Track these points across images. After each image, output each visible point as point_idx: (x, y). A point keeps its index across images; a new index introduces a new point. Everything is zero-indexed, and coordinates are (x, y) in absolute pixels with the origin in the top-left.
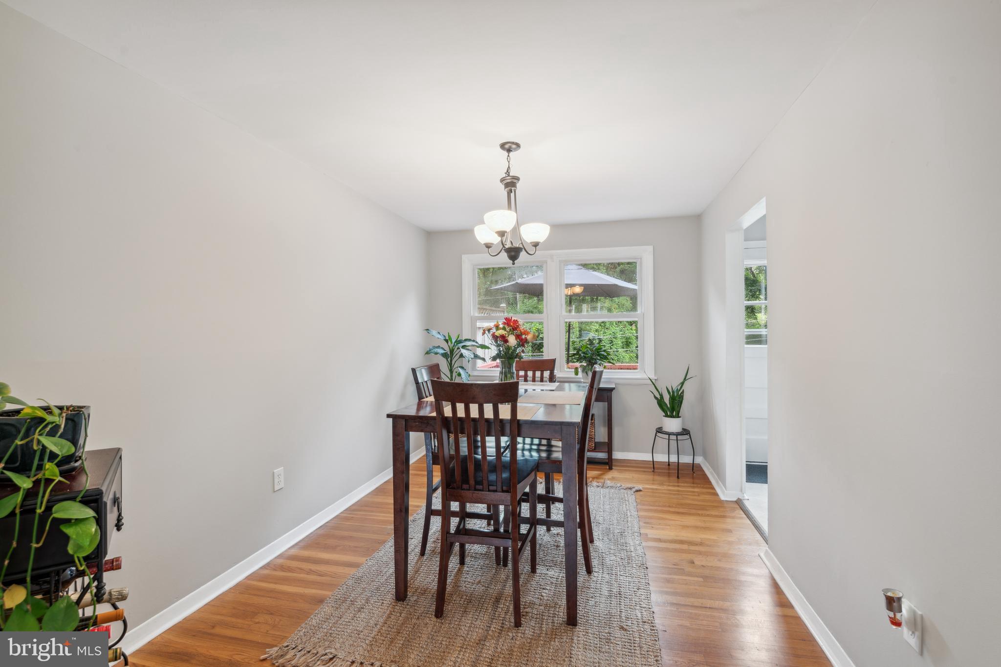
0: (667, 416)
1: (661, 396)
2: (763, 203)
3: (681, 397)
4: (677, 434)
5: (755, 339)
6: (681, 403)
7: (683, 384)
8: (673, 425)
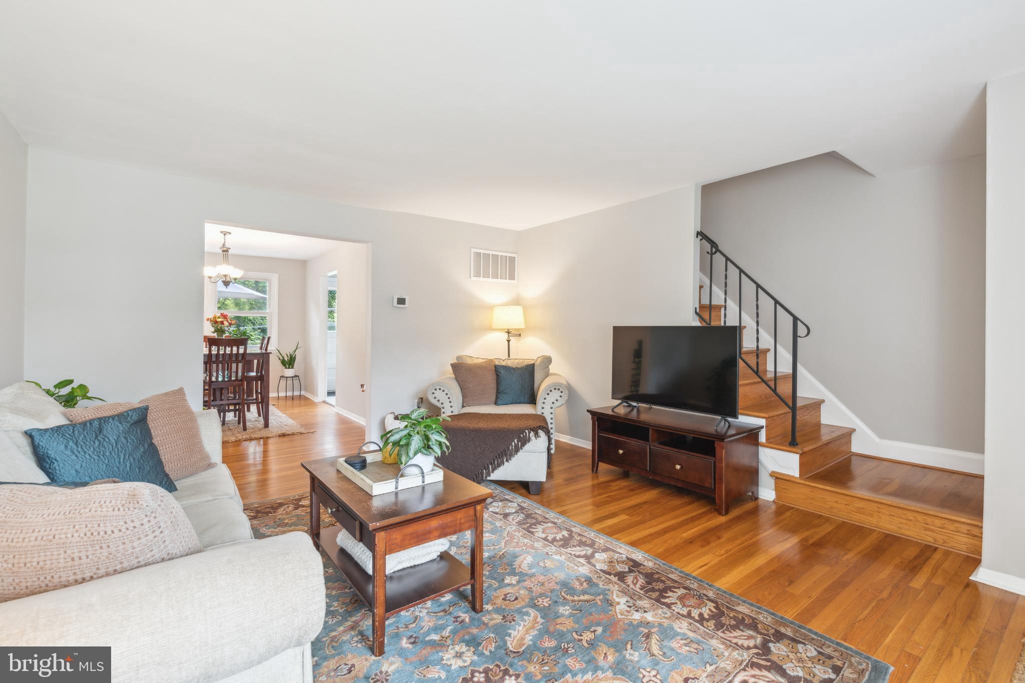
0: (286, 368)
1: (283, 357)
2: (336, 271)
3: (295, 358)
4: (292, 377)
5: (332, 328)
6: (295, 361)
7: (295, 351)
8: (289, 372)
